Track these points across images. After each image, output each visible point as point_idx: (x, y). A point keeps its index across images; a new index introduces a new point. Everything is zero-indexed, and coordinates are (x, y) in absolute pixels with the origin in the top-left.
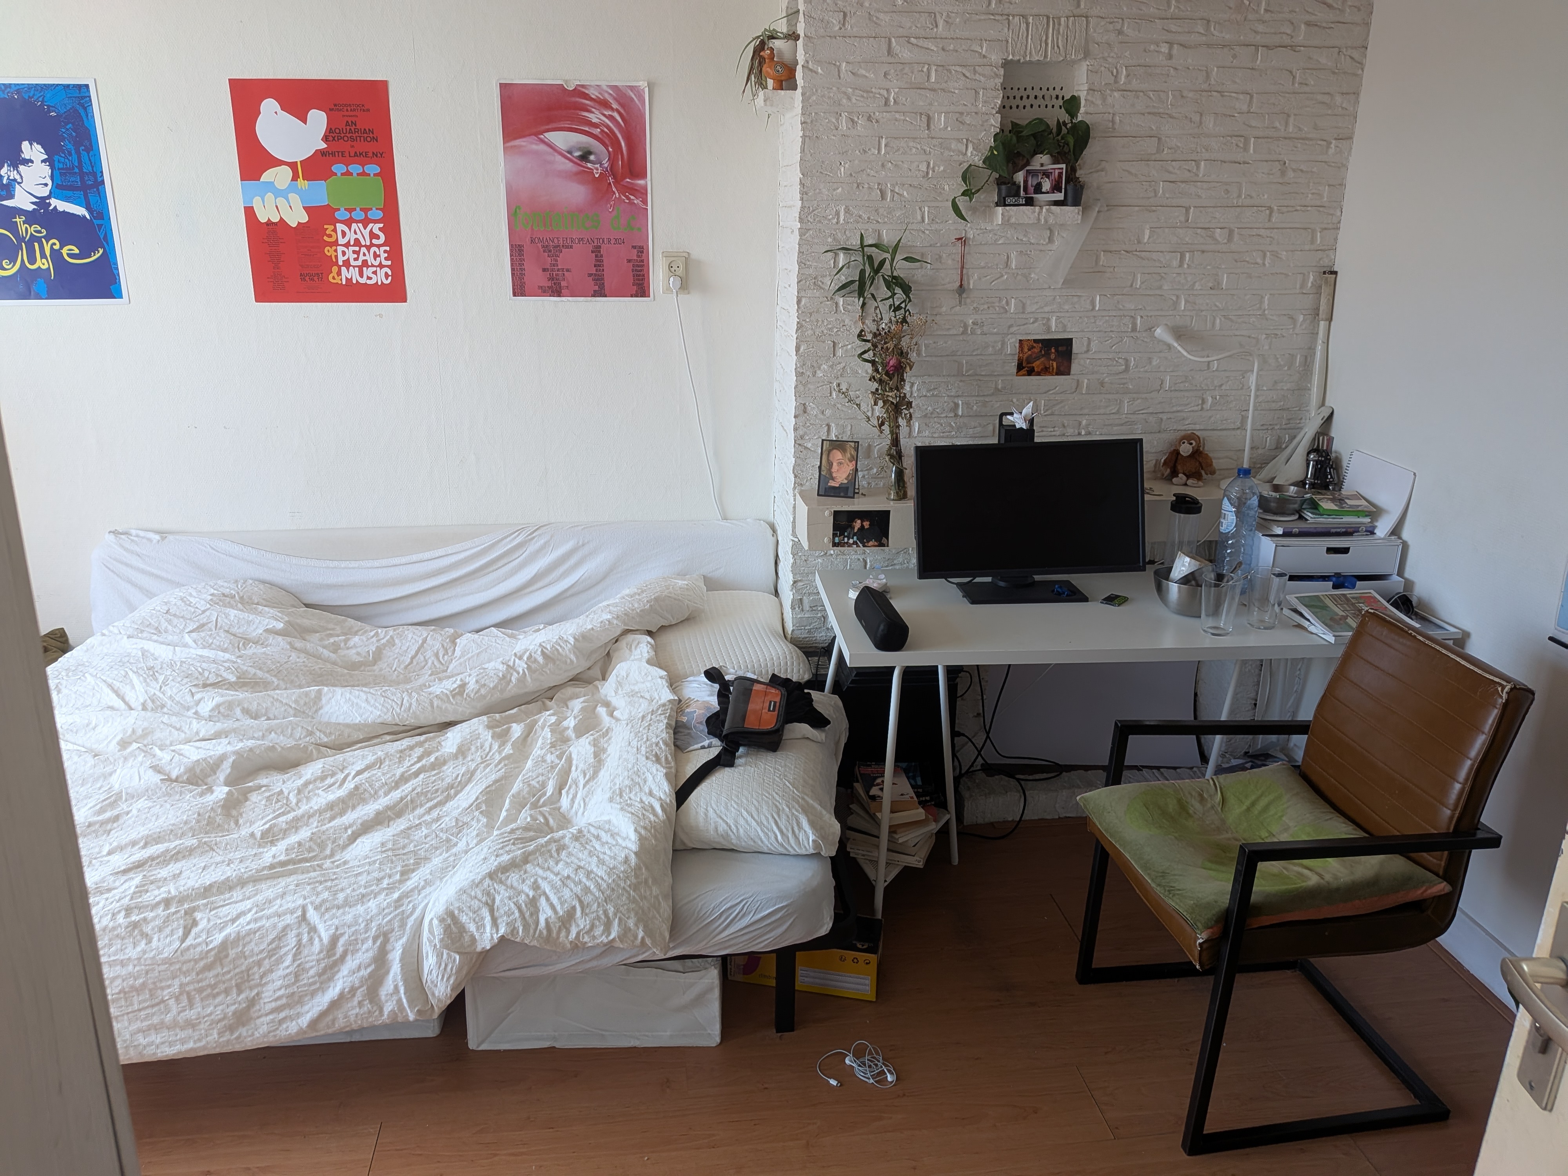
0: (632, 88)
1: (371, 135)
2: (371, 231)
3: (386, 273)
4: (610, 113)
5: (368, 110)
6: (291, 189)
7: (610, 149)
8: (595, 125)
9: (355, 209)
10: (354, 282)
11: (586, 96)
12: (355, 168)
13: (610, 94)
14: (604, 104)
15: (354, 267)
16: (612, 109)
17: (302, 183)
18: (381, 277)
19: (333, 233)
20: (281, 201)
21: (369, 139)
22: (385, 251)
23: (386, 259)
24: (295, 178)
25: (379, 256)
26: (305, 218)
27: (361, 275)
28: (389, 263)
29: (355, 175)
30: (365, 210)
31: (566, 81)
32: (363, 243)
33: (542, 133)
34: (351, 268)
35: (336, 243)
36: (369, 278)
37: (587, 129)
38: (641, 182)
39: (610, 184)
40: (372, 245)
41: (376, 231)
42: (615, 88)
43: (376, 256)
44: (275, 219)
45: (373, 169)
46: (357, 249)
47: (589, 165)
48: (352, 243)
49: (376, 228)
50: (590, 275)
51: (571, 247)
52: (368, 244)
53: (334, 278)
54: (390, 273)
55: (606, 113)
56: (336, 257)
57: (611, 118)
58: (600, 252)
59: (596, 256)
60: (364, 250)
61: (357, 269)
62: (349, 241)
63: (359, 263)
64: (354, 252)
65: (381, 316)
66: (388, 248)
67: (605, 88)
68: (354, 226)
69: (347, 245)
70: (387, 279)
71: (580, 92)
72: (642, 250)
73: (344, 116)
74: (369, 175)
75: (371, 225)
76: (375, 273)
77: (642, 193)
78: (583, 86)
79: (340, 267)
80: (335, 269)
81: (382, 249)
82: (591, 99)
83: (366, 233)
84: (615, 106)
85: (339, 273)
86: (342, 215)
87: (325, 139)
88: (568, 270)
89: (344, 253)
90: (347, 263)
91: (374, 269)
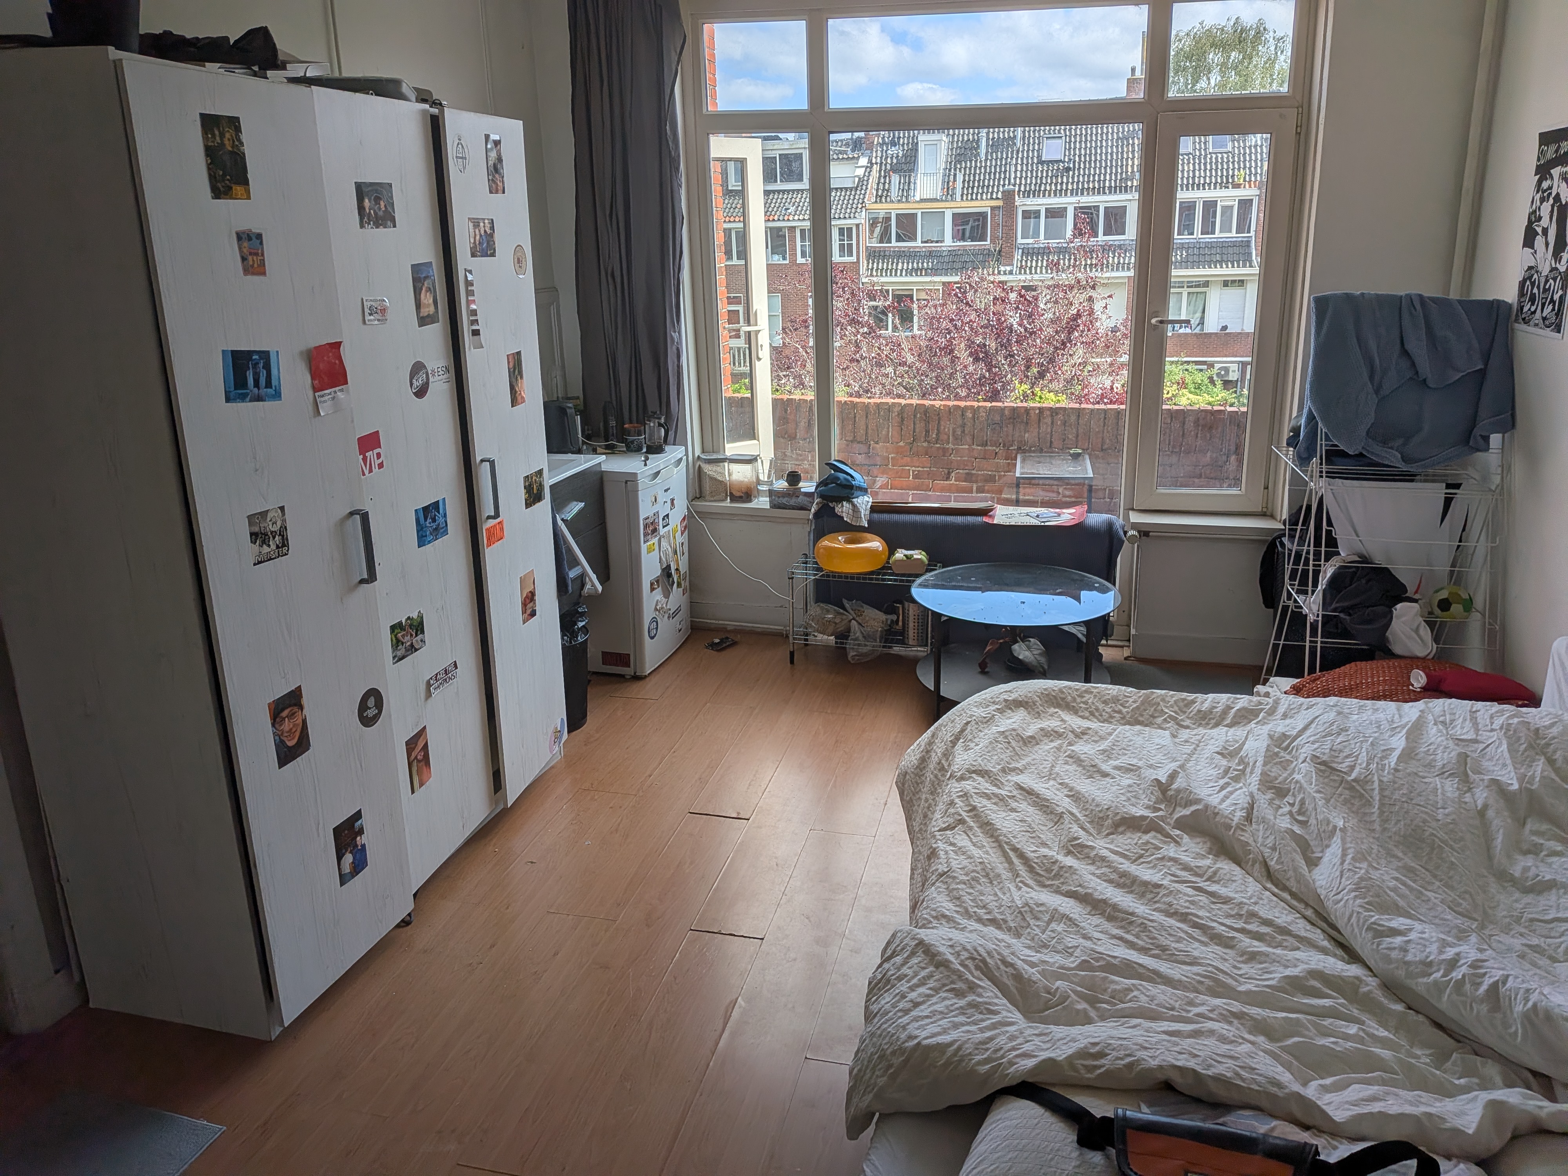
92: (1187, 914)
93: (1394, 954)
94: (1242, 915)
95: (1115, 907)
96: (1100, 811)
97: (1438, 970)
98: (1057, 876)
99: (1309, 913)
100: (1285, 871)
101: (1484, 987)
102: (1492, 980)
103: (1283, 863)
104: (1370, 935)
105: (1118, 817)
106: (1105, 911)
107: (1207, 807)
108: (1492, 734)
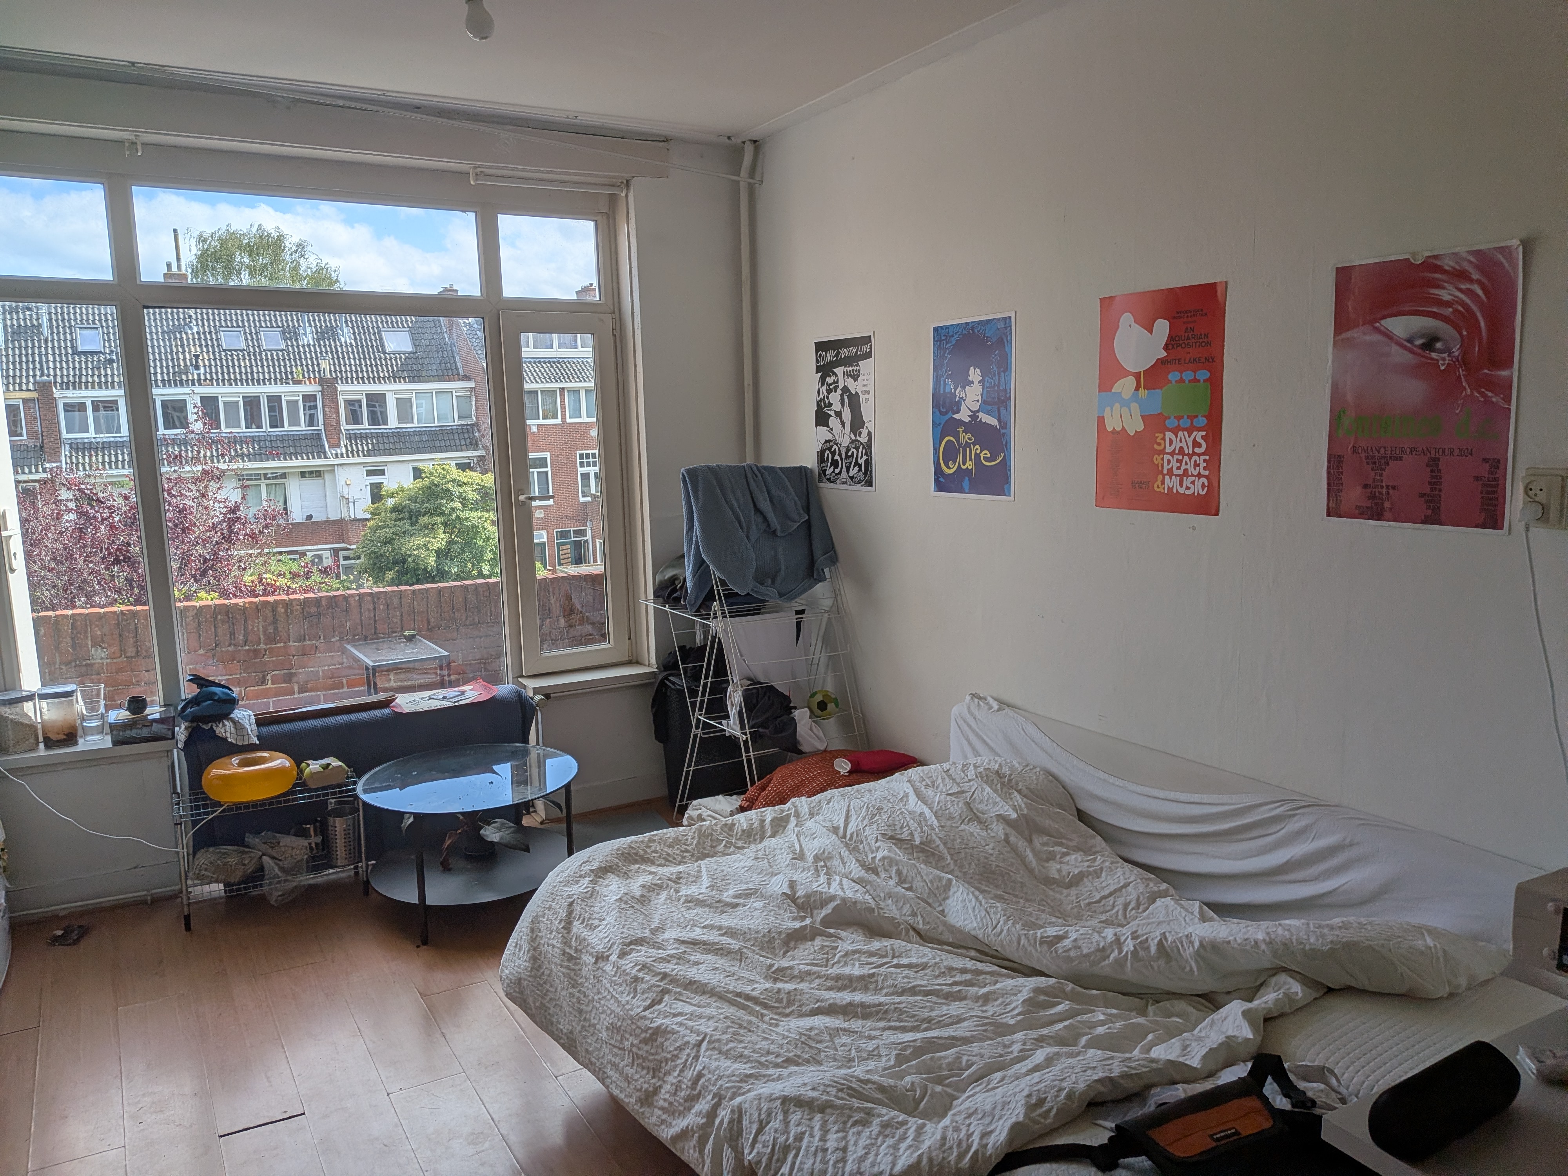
0: (1501, 250)
1: (1206, 340)
2: (1194, 440)
3: (1203, 483)
4: (1468, 286)
5: (1206, 314)
6: (1135, 398)
7: (1465, 333)
8: (1448, 304)
9: (1182, 417)
10: (1175, 491)
11: (1439, 269)
12: (1188, 375)
13: (1470, 262)
14: (1461, 275)
15: (1176, 476)
16: (1471, 281)
17: (1142, 392)
18: (1197, 488)
19: (1162, 442)
20: (1125, 410)
21: (1203, 344)
22: (1205, 461)
23: (1205, 468)
24: (1137, 388)
25: (1199, 465)
26: (1141, 427)
27: (1181, 485)
28: (1207, 473)
29: (1187, 382)
30: (1192, 418)
31: (1414, 254)
32: (1186, 452)
33: (1377, 320)
34: (1173, 477)
35: (1163, 452)
36: (1188, 488)
37: (1435, 310)
38: (1505, 373)
39: (1460, 376)
40: (1194, 453)
41: (1199, 439)
42: (1478, 253)
43: (1196, 465)
44: (1118, 429)
45: (1203, 375)
46: (1180, 457)
47: (1434, 355)
48: (1177, 451)
49: (1199, 435)
50: (1422, 495)
51: (1401, 459)
52: (1191, 452)
53: (1158, 487)
54: (1206, 484)
55: (1463, 287)
56: (1162, 465)
57: (1469, 292)
58: (1438, 465)
59: (1432, 471)
60: (1186, 458)
61: (1178, 478)
62: (1174, 450)
63: (1181, 472)
64: (1178, 461)
65: (1194, 528)
66: (1207, 457)
67: (1465, 255)
68: (1180, 433)
69: (1172, 454)
70: (1203, 490)
71: (1431, 265)
72: (1497, 465)
73: (1184, 323)
74: (1199, 381)
75: (1195, 433)
76: (1193, 483)
77: (1505, 388)
78: (1435, 257)
79: (1164, 475)
80: (1160, 477)
81: (1203, 458)
82: (1445, 272)
83: (1190, 441)
84: (1475, 276)
85: (1163, 483)
86: (1171, 423)
87: (1166, 348)
88: (1394, 488)
89: (1169, 462)
90: (1170, 472)
91: (1193, 478)
92: (914, 987)
93: (1072, 953)
94: (944, 973)
95: (862, 1005)
96: (764, 936)
97: (1113, 951)
98: (790, 1003)
99: (973, 953)
100: (934, 928)
101: (1153, 949)
102: (1156, 941)
103: (928, 923)
104: (1045, 947)
105: (783, 936)
106: (857, 1012)
107: (843, 899)
108: (971, 783)
